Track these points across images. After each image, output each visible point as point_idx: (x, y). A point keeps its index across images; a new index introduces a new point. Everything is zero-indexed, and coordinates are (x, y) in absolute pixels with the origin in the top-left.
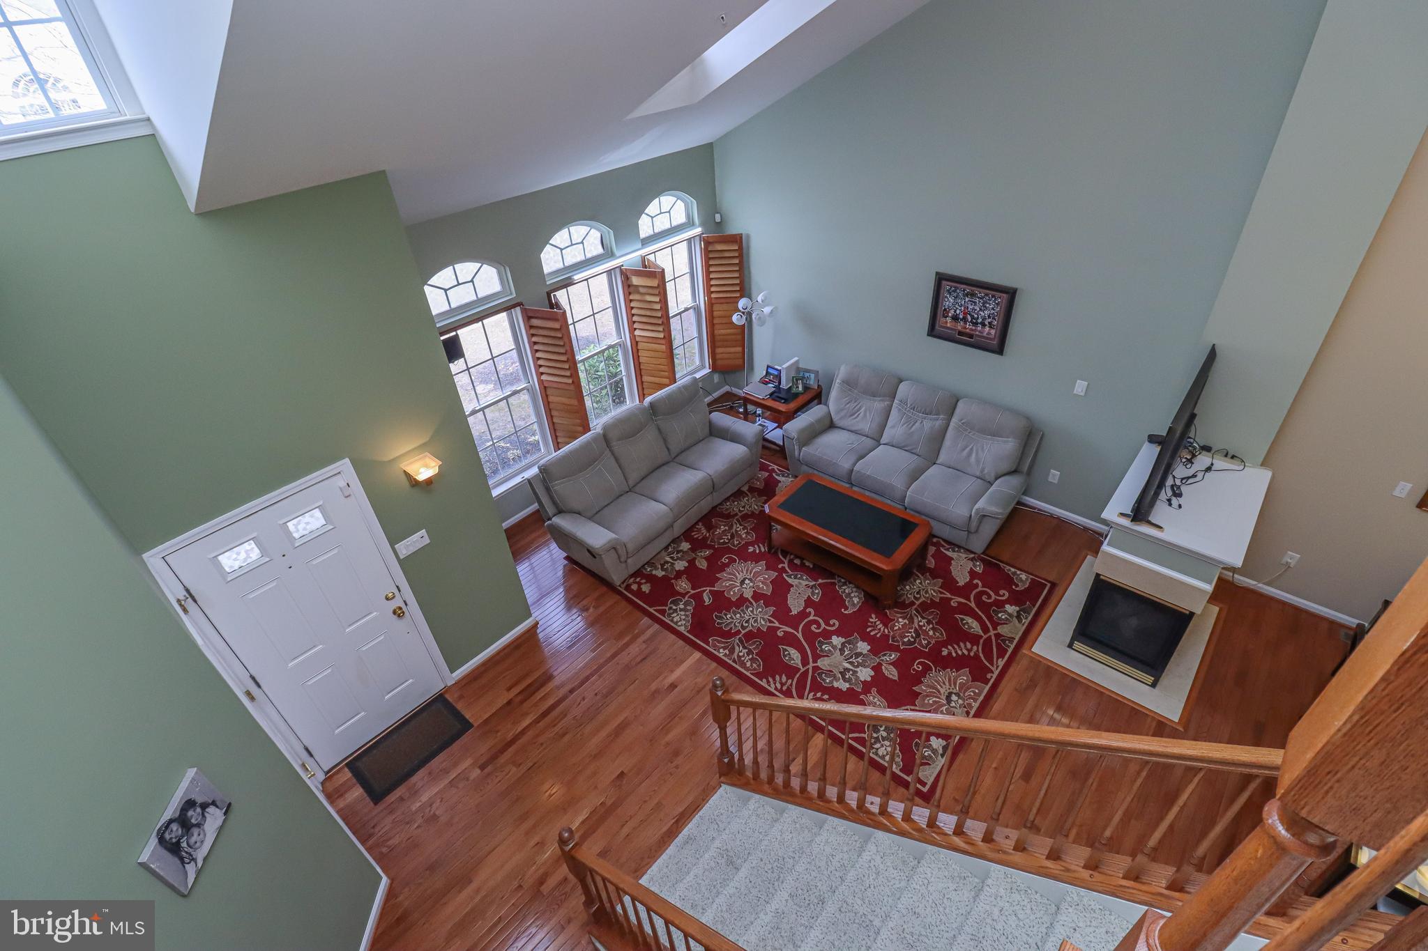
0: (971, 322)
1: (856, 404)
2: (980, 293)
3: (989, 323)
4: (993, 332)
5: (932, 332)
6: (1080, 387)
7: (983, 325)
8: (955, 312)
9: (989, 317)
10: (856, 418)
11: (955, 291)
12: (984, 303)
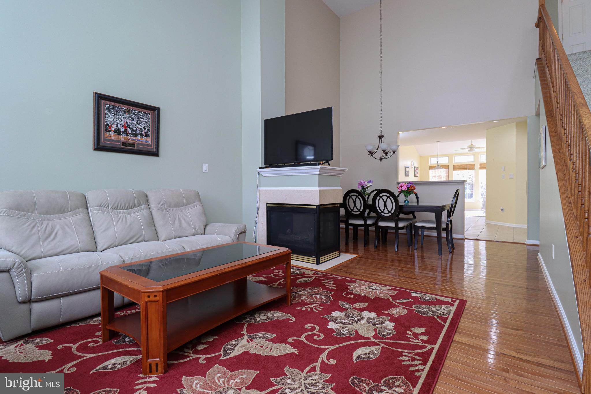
0: (132, 133)
1: (44, 226)
2: (135, 110)
3: (145, 133)
4: (149, 140)
5: (99, 147)
6: (205, 168)
7: (141, 135)
8: (117, 126)
9: (145, 129)
10: (54, 239)
11: (114, 109)
12: (139, 118)
